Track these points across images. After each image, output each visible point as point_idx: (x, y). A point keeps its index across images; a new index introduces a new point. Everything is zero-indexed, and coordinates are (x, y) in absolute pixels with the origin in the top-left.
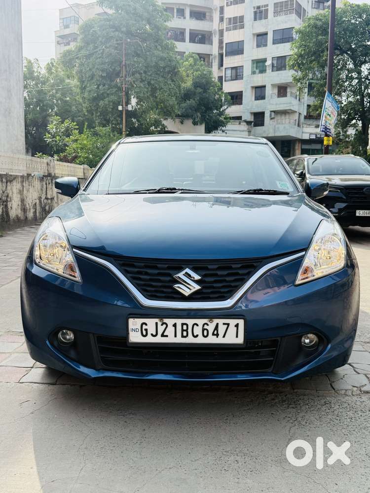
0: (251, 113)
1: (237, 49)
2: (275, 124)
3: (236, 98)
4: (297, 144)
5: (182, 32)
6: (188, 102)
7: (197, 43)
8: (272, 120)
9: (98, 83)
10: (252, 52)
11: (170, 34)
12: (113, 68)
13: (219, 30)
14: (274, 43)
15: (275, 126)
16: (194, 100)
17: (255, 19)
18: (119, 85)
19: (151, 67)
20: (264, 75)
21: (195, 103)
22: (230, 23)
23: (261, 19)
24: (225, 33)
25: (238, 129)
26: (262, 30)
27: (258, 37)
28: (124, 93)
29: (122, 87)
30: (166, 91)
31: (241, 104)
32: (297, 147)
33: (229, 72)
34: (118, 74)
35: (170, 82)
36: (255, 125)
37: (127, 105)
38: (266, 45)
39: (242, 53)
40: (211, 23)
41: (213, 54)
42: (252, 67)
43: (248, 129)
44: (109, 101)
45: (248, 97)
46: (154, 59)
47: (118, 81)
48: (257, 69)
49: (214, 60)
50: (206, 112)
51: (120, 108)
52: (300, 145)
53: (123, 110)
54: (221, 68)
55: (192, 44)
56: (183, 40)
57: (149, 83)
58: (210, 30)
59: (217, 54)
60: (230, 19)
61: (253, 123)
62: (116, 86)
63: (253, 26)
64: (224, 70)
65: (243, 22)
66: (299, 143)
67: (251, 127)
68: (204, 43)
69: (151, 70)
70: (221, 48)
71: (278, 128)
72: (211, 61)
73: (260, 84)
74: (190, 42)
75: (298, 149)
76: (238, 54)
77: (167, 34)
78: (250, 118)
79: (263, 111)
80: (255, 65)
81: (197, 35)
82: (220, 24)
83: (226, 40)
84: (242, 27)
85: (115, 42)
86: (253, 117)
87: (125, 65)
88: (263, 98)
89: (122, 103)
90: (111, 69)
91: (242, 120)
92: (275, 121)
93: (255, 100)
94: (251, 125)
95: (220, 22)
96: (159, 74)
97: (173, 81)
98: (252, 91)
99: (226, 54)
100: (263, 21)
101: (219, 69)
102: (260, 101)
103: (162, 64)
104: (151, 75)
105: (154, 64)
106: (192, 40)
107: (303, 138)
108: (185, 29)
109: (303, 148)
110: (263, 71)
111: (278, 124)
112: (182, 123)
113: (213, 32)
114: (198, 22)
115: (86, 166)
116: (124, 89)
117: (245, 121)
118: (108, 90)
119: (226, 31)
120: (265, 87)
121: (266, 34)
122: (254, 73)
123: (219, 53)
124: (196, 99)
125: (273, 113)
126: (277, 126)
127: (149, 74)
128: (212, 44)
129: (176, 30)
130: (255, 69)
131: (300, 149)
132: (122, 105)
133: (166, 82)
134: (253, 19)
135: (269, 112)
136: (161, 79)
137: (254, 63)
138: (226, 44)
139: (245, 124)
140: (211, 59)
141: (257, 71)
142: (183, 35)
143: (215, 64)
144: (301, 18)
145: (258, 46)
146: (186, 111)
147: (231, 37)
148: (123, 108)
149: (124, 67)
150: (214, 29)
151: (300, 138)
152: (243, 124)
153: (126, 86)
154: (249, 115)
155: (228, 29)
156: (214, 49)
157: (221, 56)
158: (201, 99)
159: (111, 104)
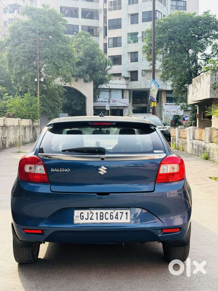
0: (128, 71)
1: (116, 24)
2: (146, 79)
3: (117, 60)
4: (163, 94)
5: (76, 10)
6: (80, 67)
7: (87, 18)
8: (143, 77)
9: (21, 64)
10: (127, 28)
11: (66, 11)
12: (31, 55)
13: (104, 9)
14: (143, 21)
15: (146, 81)
16: (85, 65)
17: (129, 4)
18: (35, 65)
19: (55, 54)
20: (136, 44)
21: (86, 68)
22: (111, 5)
23: (133, 3)
24: (108, 12)
25: (119, 83)
26: (134, 12)
27: (132, 16)
28: (38, 70)
29: (37, 67)
30: (65, 69)
31: (121, 64)
32: (163, 96)
33: (111, 41)
34: (34, 59)
35: (67, 63)
36: (132, 80)
37: (40, 78)
38: (137, 23)
39: (121, 27)
40: (98, 4)
41: (100, 27)
42: (128, 39)
43: (126, 83)
44: (28, 76)
45: (126, 59)
46: (57, 49)
47: (35, 63)
48: (131, 40)
49: (101, 31)
50: (93, 73)
51: (36, 80)
52: (165, 94)
53: (37, 81)
54: (106, 37)
55: (84, 19)
56: (77, 16)
57: (54, 64)
58: (97, 9)
59: (102, 27)
60: (111, 2)
61: (130, 79)
62: (33, 66)
63: (127, 8)
64: (108, 39)
65: (121, 4)
66: (164, 93)
67: (129, 81)
68: (93, 19)
69: (55, 56)
70: (105, 22)
71: (148, 82)
72: (98, 32)
73: (134, 51)
74: (82, 18)
75: (164, 97)
76: (118, 28)
77: (65, 12)
78: (128, 75)
79: (137, 70)
80: (130, 37)
81: (87, 12)
82: (104, 4)
83: (108, 18)
84: (120, 8)
85: (32, 40)
86: (129, 74)
87: (39, 54)
88: (136, 60)
89: (37, 76)
90: (30, 56)
91: (122, 76)
92: (146, 77)
93: (131, 62)
94: (128, 80)
95: (104, 3)
96: (60, 58)
97: (69, 62)
98: (129, 56)
99: (109, 28)
100: (135, 5)
101: (104, 38)
102: (135, 63)
103: (62, 52)
104: (55, 59)
105: (57, 52)
106: (84, 16)
107: (167, 89)
108: (78, 8)
109: (167, 96)
110: (136, 41)
111: (147, 79)
112: (76, 81)
113: (99, 11)
114: (88, 3)
115: (20, 119)
116: (38, 69)
117: (124, 77)
118: (27, 68)
119: (109, 11)
120: (137, 52)
121: (138, 14)
122: (129, 42)
123: (104, 26)
124: (86, 65)
125: (144, 72)
126: (147, 81)
127: (54, 58)
128: (98, 20)
129: (71, 9)
130: (130, 40)
131: (166, 97)
132: (37, 78)
133: (64, 63)
134: (128, 3)
135: (141, 71)
136: (61, 61)
137: (129, 36)
138: (109, 20)
139: (124, 79)
140: (98, 30)
141: (132, 41)
142: (77, 13)
143: (102, 34)
144: (162, 3)
145: (132, 23)
146: (79, 73)
147: (112, 15)
148: (38, 80)
149: (38, 55)
150: (100, 8)
151: (165, 89)
152: (123, 79)
153: (40, 66)
154: (127, 72)
155: (110, 10)
156: (100, 23)
157: (105, 28)
158: (90, 65)
159: (30, 77)
